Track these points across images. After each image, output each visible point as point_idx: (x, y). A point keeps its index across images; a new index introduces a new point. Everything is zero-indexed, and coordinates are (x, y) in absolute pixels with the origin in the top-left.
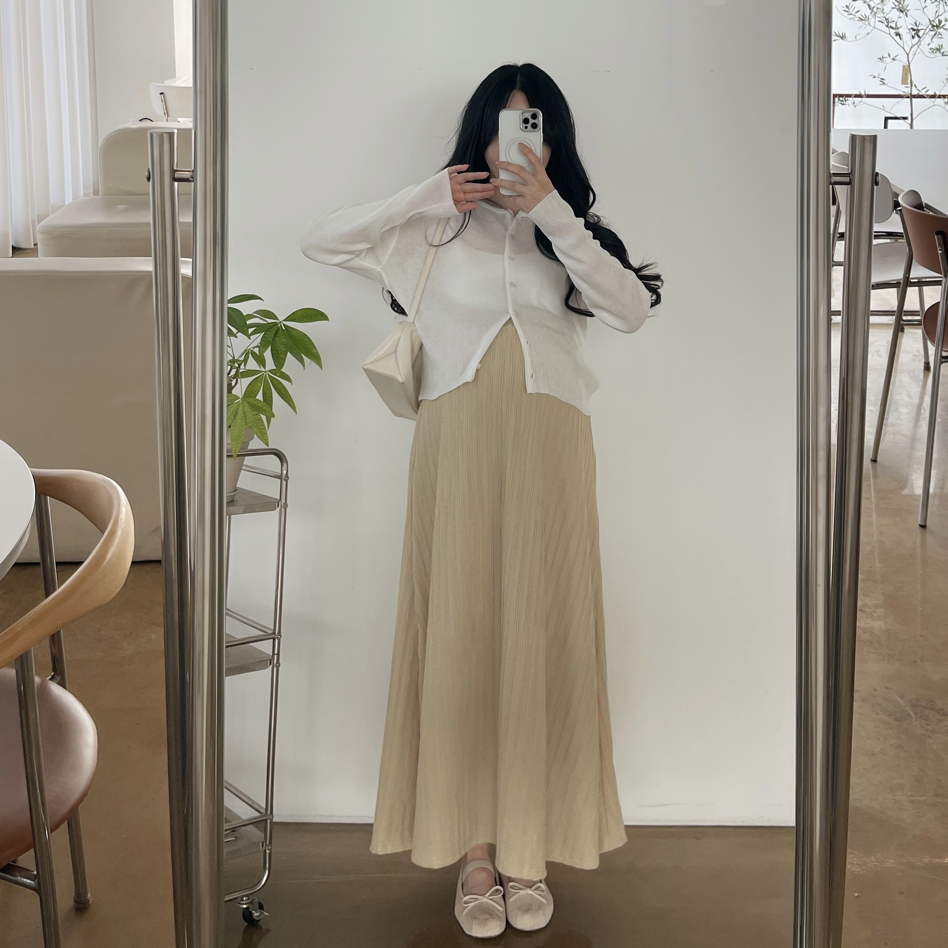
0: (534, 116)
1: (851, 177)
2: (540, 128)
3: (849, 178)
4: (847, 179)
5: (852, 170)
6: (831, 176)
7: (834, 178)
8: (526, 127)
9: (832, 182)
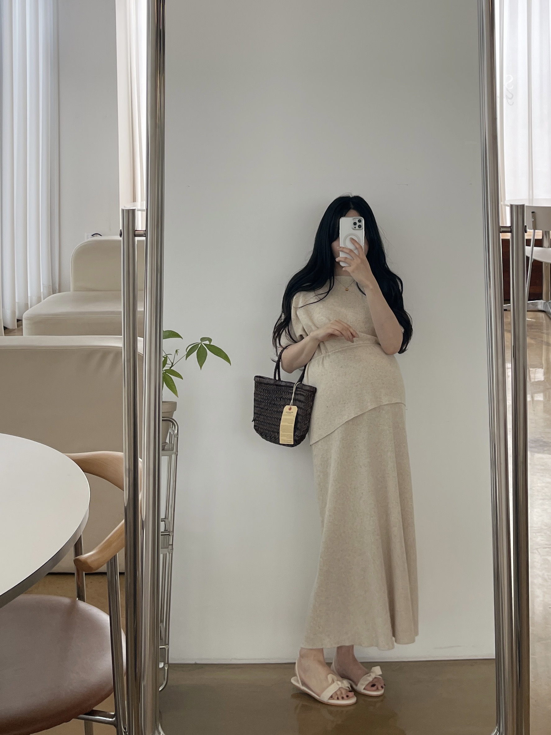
0: (360, 221)
1: (511, 228)
2: (363, 228)
3: (510, 229)
4: (509, 229)
5: (512, 225)
6: (500, 228)
7: (502, 229)
8: (355, 227)
9: (501, 231)
